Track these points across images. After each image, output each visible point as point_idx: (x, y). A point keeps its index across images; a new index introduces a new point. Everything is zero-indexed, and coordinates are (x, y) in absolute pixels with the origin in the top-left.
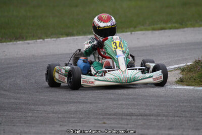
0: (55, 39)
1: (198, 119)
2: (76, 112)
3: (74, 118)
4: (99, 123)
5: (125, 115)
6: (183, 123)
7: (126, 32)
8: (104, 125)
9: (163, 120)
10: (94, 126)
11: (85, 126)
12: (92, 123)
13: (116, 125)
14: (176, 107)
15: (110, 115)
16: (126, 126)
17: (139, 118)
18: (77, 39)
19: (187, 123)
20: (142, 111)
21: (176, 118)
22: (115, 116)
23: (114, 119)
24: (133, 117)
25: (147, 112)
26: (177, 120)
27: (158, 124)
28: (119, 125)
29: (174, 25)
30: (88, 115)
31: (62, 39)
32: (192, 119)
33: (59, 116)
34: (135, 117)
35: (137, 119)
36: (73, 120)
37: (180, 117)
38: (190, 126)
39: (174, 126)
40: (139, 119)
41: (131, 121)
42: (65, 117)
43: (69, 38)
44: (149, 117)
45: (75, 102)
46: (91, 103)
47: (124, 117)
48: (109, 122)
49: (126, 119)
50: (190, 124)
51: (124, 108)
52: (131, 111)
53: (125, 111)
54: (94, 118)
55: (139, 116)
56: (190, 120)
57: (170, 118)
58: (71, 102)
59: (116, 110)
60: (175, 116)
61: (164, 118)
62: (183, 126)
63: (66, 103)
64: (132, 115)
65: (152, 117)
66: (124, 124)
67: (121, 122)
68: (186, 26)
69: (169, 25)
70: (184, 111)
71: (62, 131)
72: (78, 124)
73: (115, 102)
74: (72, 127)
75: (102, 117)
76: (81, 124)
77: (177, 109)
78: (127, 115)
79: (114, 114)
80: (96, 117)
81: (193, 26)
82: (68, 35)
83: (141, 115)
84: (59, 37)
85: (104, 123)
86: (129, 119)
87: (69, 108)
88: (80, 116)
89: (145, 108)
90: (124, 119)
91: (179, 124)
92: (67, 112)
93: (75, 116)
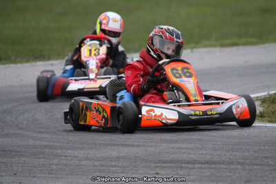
2: (118, 158)
3: (115, 166)
4: (150, 173)
5: (185, 163)
6: (266, 174)
7: (185, 49)
8: (156, 176)
9: (238, 169)
12: (141, 173)
14: (255, 152)
15: (165, 162)
17: (204, 166)
19: (271, 174)
20: (208, 157)
21: (255, 167)
22: (171, 164)
23: (170, 167)
24: (196, 166)
25: (216, 158)
26: (256, 169)
27: (230, 174)
29: (250, 40)
30: (135, 162)
33: (96, 164)
34: (199, 166)
35: (201, 168)
36: (114, 169)
37: (261, 165)
38: (274, 177)
39: (253, 178)
40: (205, 168)
41: (194, 170)
42: (103, 166)
44: (219, 166)
45: (117, 145)
46: (138, 146)
47: (183, 165)
48: (164, 172)
49: (187, 168)
51: (183, 153)
52: (193, 156)
53: (185, 157)
54: (143, 167)
55: (204, 164)
56: (275, 169)
57: (248, 167)
58: (110, 145)
59: (173, 156)
61: (239, 167)
62: (266, 178)
63: (104, 146)
64: (194, 162)
65: (222, 166)
66: (185, 175)
67: (180, 172)
68: (267, 41)
70: (266, 157)
75: (153, 165)
77: (257, 155)
78: (189, 163)
79: (171, 162)
80: (145, 165)
83: (207, 163)
85: (157, 174)
86: (190, 168)
87: (109, 152)
88: (124, 164)
89: (212, 152)
90: (184, 168)
91: (259, 175)
92: (106, 159)
93: (117, 163)
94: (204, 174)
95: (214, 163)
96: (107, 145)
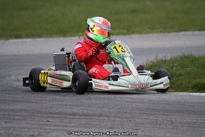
0: (4, 41)
1: (138, 120)
2: (21, 110)
4: (43, 121)
5: (68, 115)
6: (124, 123)
7: (75, 36)
8: (48, 123)
9: (105, 120)
10: (38, 124)
11: (29, 124)
12: (37, 121)
13: (60, 124)
14: (118, 109)
15: (54, 114)
16: (69, 124)
17: (82, 117)
18: (25, 42)
19: (128, 124)
20: (85, 111)
21: (117, 119)
22: (59, 115)
23: (58, 117)
24: (76, 117)
25: (90, 112)
26: (118, 120)
27: (99, 123)
28: (63, 124)
29: (122, 31)
30: (33, 113)
31: (10, 41)
32: (133, 120)
33: (5, 113)
34: (78, 117)
35: (79, 119)
36: (18, 117)
37: (122, 117)
38: (129, 126)
39: (115, 126)
40: (82, 119)
41: (74, 120)
42: (10, 115)
43: (17, 40)
44: (92, 117)
45: (21, 101)
46: (36, 102)
47: (67, 116)
48: (53, 121)
49: (70, 118)
50: (130, 124)
51: (67, 108)
52: (75, 111)
53: (69, 110)
54: (39, 116)
55: (82, 116)
56: (131, 121)
57: (112, 119)
58: (16, 101)
59: (61, 110)
60: (117, 117)
61: (106, 118)
62: (124, 126)
63: (11, 102)
64: (75, 114)
65: (94, 117)
66: (67, 123)
67: (64, 121)
68: (134, 33)
69: (117, 31)
70: (126, 113)
71: (6, 127)
72: (23, 122)
73: (60, 103)
74: (17, 124)
75: (46, 115)
76: (25, 122)
77: (119, 110)
78: (71, 115)
79: (58, 114)
80: (40, 115)
81: (140, 32)
82: (17, 37)
83: (84, 115)
84: (8, 39)
85: (49, 121)
86: (72, 119)
87: (15, 106)
88: (25, 114)
89: (88, 108)
90: (67, 118)
91: (119, 124)
92: (13, 110)
93: (20, 113)
94: (81, 122)
95: (89, 115)
96: (14, 101)
